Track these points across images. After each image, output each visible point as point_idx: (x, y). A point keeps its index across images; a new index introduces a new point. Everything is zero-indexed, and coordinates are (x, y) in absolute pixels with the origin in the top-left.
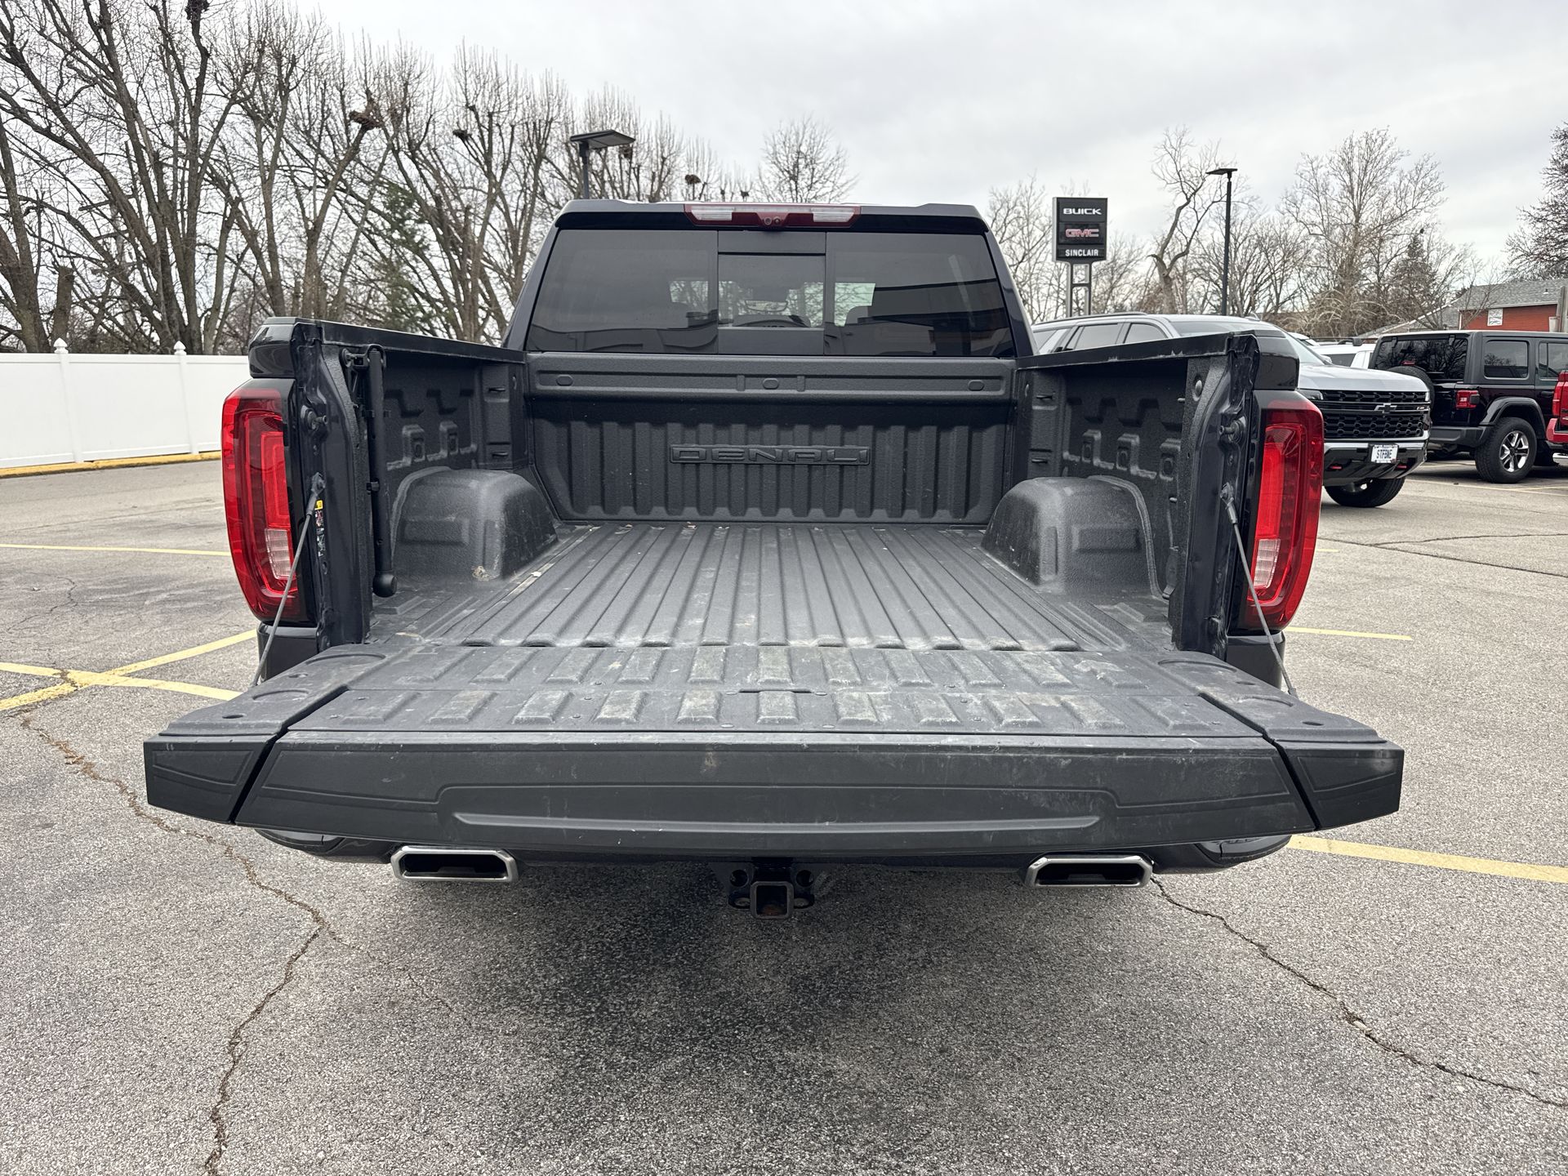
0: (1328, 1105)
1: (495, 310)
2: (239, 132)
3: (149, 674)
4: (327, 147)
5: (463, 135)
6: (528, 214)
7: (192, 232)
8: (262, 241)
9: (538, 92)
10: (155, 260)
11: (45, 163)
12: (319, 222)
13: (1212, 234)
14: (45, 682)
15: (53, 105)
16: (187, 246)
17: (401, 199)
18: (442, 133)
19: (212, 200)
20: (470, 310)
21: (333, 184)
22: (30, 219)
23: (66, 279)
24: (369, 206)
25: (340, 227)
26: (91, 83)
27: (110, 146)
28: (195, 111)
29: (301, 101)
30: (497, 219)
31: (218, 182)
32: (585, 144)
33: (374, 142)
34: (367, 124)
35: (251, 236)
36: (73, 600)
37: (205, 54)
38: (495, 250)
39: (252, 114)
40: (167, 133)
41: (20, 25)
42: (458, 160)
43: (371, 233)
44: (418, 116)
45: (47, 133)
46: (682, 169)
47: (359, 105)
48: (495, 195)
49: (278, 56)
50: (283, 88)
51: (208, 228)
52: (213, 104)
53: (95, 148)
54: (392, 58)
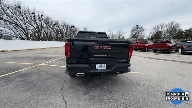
0: (134, 87)
1: (64, 38)
2: (45, 25)
3: (45, 64)
4: (52, 26)
5: (62, 26)
6: (67, 32)
7: (41, 32)
8: (47, 33)
9: (67, 23)
10: (38, 34)
11: (29, 26)
12: (51, 32)
13: (112, 35)
14: (36, 65)
15: (30, 22)
16: (41, 33)
17: (57, 30)
18: (60, 26)
19: (43, 30)
20: (62, 38)
21: (52, 29)
22: (28, 30)
23: (31, 35)
24: (55, 31)
25: (53, 32)
26: (33, 21)
27: (35, 25)
28: (42, 23)
29: (49, 23)
30: (64, 32)
31: (43, 28)
32: (72, 27)
33: (55, 26)
34: (55, 25)
35: (46, 32)
36: (36, 59)
37: (42, 19)
38: (64, 34)
39: (46, 24)
40: (39, 25)
41: (27, 16)
42: (61, 28)
43: (55, 33)
44: (59, 24)
45: (29, 24)
46: (77, 29)
47: (54, 23)
48: (64, 30)
49: (48, 20)
50: (49, 22)
51: (43, 32)
52: (43, 23)
53: (33, 25)
54: (57, 20)
